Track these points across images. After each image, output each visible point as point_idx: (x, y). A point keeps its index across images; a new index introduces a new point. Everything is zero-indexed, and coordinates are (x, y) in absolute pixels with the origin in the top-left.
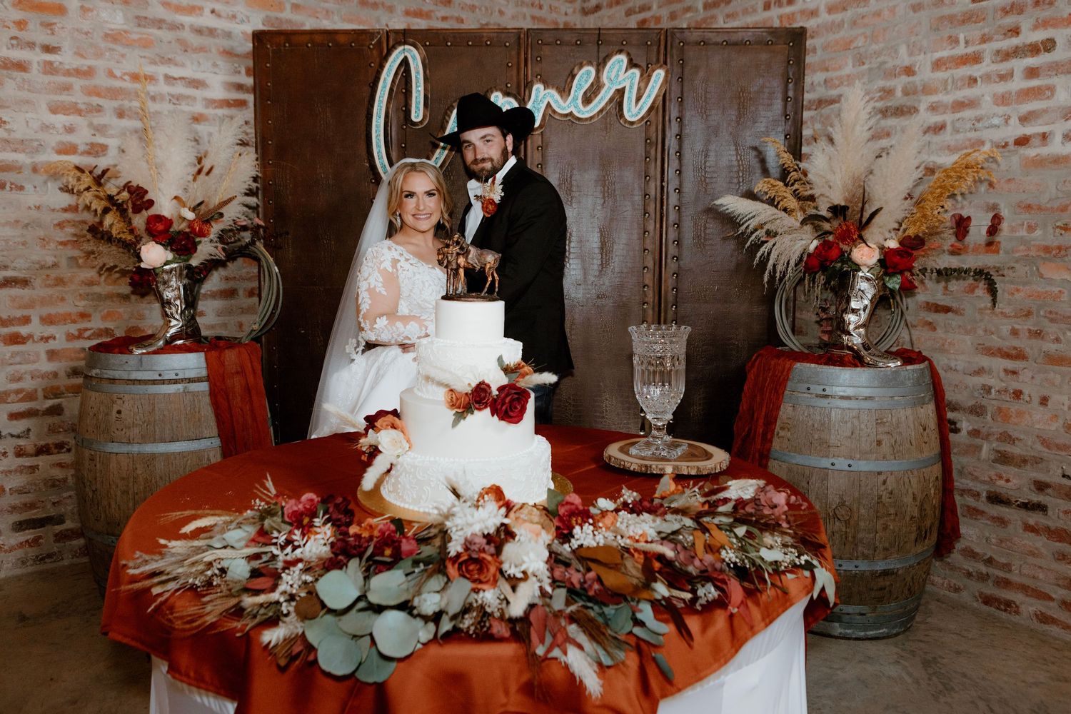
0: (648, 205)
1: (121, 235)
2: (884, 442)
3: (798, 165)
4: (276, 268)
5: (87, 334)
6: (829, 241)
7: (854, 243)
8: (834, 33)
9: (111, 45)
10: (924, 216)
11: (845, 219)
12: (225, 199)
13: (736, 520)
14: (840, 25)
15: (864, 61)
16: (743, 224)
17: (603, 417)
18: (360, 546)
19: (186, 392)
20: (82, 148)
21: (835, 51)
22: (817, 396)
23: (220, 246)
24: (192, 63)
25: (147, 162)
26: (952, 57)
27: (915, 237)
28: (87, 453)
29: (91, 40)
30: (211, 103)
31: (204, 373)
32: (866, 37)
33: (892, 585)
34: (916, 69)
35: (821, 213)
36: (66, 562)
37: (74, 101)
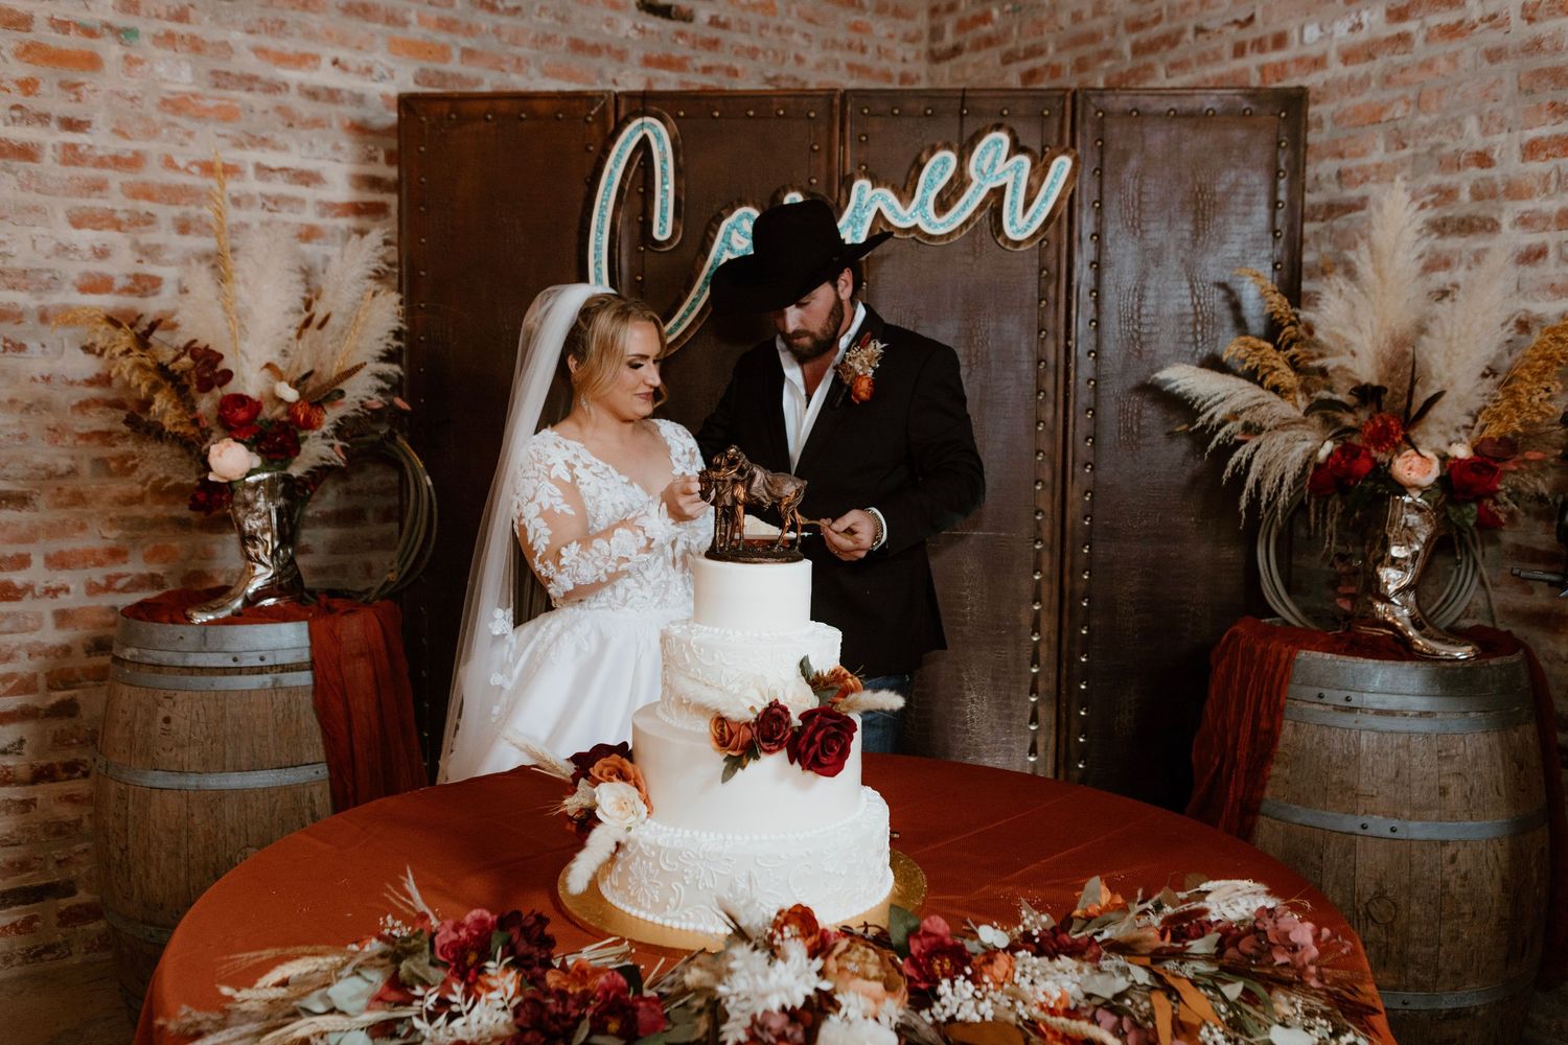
0: (1044, 376)
1: (178, 429)
2: (1451, 790)
3: (1297, 315)
4: (428, 478)
5: (121, 583)
6: (1353, 446)
7: (1397, 450)
8: (1353, 95)
9: (171, 118)
10: (1517, 406)
11: (1379, 410)
12: (348, 366)
13: (1222, 968)
14: (1364, 83)
15: (1405, 141)
16: (1204, 412)
17: (967, 731)
18: (566, 1017)
19: (276, 687)
20: (120, 282)
21: (1355, 126)
22: (1336, 708)
23: (338, 443)
24: (301, 145)
25: (224, 308)
26: (1557, 137)
27: (1501, 439)
28: (113, 787)
29: (139, 110)
30: (328, 208)
31: (306, 656)
32: (1408, 103)
33: (1466, 1035)
34: (1495, 156)
35: (1338, 397)
36: (76, 960)
37: (109, 206)
